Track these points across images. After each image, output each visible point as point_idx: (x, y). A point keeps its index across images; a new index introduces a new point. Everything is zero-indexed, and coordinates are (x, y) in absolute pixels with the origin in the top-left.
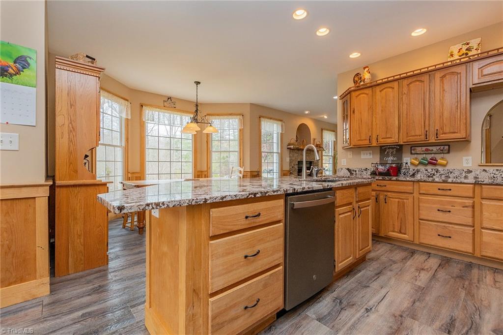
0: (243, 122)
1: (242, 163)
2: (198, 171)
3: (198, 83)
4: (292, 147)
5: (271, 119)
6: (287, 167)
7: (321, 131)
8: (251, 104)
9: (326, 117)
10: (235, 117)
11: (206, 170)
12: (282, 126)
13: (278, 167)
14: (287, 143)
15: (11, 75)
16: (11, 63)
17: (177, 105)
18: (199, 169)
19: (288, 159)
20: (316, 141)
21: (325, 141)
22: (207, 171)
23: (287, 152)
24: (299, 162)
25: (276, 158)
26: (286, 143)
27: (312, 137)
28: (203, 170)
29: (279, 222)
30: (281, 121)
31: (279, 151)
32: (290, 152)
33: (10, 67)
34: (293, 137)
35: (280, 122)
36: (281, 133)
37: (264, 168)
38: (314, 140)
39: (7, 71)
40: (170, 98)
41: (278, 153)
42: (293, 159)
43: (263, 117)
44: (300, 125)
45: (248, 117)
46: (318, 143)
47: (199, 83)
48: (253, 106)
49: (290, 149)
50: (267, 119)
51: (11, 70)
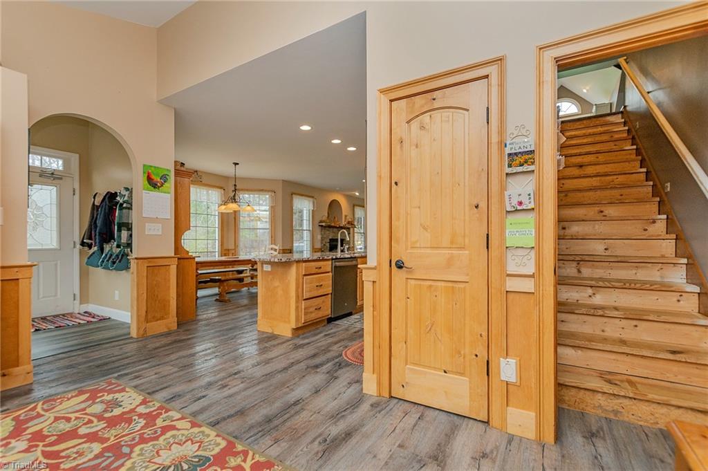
0: (274, 200)
1: (273, 241)
2: (226, 250)
3: (236, 164)
4: (324, 224)
5: (302, 195)
6: (318, 245)
7: (352, 208)
8: (284, 181)
9: (357, 194)
10: (266, 193)
11: (233, 248)
12: (314, 203)
13: (309, 244)
14: (318, 221)
15: (159, 187)
16: (159, 180)
17: (204, 180)
18: (225, 247)
19: (319, 237)
20: (348, 217)
21: (356, 216)
22: (235, 249)
23: (318, 230)
24: (330, 240)
25: (306, 235)
26: (318, 219)
27: (344, 214)
28: (230, 248)
29: (328, 272)
30: (313, 197)
31: (311, 229)
32: (322, 229)
33: (158, 182)
34: (324, 214)
35: (311, 199)
36: (313, 210)
37: (296, 244)
38: (346, 216)
39: (156, 185)
40: (196, 171)
41: (309, 230)
42: (325, 236)
43: (295, 194)
44: (331, 202)
45: (280, 194)
46: (350, 220)
47: (238, 164)
48: (286, 183)
49: (322, 226)
50: (298, 196)
51: (159, 184)
